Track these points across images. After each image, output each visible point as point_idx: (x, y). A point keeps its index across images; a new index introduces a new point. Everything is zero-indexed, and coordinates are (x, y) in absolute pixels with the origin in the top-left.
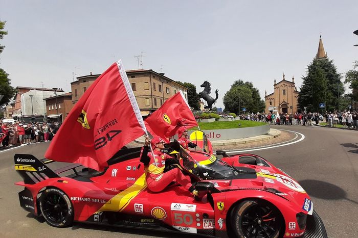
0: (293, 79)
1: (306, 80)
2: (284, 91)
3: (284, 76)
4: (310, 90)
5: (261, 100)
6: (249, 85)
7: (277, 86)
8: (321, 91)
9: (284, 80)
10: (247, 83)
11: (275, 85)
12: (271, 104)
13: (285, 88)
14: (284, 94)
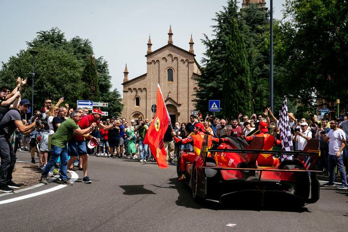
0: (191, 44)
1: (212, 49)
2: (170, 71)
3: (170, 34)
4: (220, 73)
5: (111, 90)
6: (82, 49)
7: (155, 58)
8: (240, 77)
9: (170, 44)
10: (76, 41)
11: (149, 55)
12: (138, 104)
13: (173, 65)
14: (171, 78)
